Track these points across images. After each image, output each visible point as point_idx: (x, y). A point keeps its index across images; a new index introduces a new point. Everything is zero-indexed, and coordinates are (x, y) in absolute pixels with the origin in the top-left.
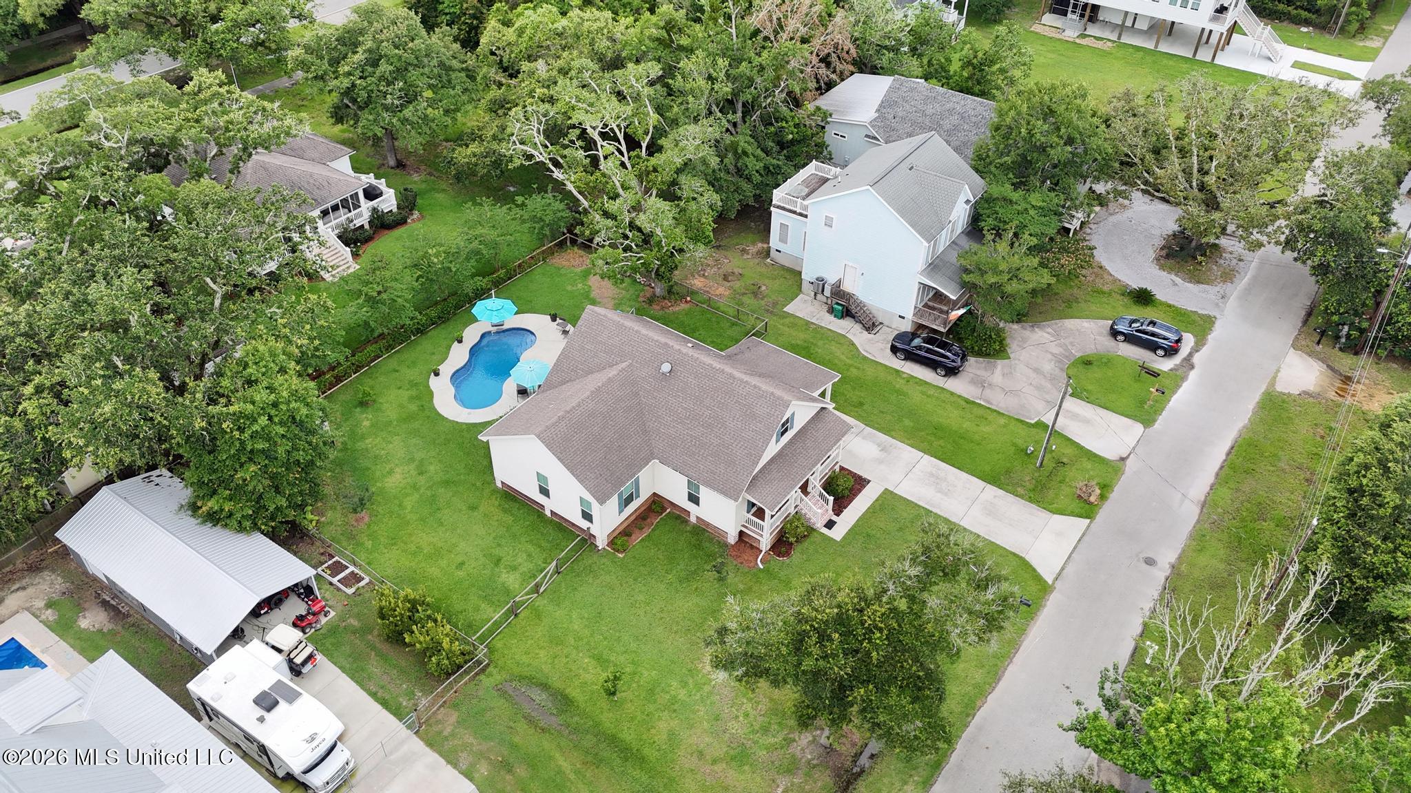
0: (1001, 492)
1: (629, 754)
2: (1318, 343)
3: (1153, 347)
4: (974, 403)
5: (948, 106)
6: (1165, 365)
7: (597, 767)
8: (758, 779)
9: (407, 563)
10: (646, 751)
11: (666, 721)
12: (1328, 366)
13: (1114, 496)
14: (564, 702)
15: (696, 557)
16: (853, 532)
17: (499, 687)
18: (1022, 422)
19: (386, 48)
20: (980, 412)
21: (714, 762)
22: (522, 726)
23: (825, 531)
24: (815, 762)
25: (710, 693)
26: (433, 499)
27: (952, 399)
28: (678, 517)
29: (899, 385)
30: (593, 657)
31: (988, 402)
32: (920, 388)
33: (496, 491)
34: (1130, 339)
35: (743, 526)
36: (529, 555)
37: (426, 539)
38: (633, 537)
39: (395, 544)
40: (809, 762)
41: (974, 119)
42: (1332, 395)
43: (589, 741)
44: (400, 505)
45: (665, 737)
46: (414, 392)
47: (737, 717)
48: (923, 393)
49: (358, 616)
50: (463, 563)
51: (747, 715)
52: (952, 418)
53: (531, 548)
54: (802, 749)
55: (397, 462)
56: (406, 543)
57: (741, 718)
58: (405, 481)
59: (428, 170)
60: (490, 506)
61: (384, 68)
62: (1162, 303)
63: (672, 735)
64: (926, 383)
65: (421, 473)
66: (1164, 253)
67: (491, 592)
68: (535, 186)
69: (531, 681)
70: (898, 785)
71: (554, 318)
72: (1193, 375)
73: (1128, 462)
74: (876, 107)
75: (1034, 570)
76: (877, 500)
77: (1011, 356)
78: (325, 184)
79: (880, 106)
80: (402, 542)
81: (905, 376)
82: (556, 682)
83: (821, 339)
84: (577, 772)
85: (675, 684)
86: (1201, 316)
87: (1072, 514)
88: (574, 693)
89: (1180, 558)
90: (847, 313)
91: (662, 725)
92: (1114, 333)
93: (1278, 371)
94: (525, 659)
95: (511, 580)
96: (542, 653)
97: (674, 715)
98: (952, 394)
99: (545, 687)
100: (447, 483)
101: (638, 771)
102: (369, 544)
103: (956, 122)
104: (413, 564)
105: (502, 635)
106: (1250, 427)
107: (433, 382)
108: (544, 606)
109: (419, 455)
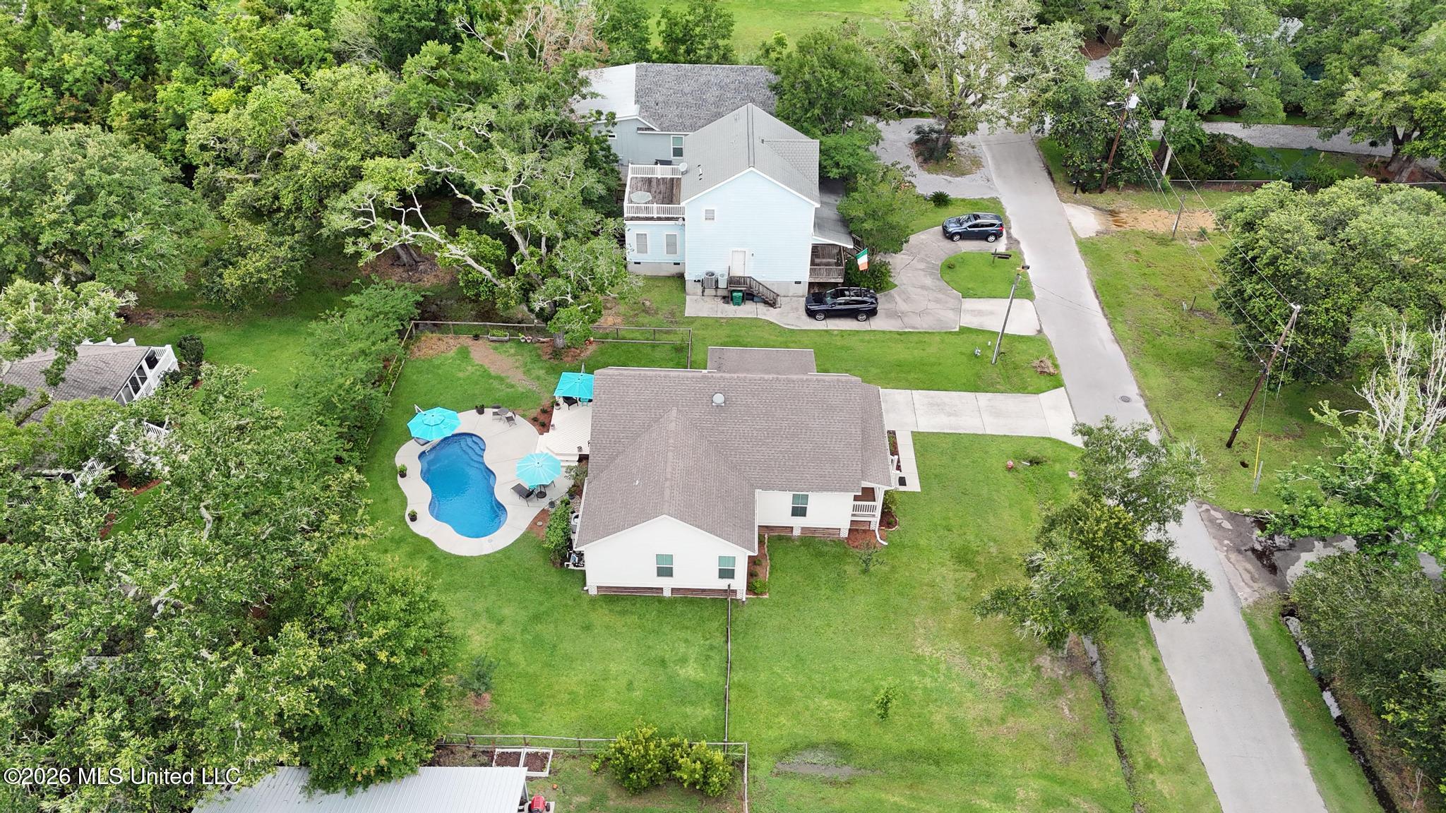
0: (989, 395)
1: (937, 758)
2: (1075, 192)
3: (984, 236)
4: (905, 333)
5: (702, 80)
6: (1001, 246)
7: (923, 784)
8: (1045, 713)
9: (573, 714)
10: (947, 746)
11: (937, 711)
12: (1094, 207)
13: (1059, 362)
14: (842, 749)
15: (828, 564)
16: (923, 477)
17: (775, 770)
18: (950, 333)
19: (93, 176)
20: (915, 338)
21: (1003, 720)
22: (830, 792)
23: (902, 488)
24: (1068, 674)
25: (948, 669)
26: (538, 641)
27: (887, 337)
28: (780, 538)
29: (839, 342)
30: (829, 696)
31: (913, 328)
32: (856, 338)
33: (593, 600)
34: (965, 236)
35: (853, 515)
36: (686, 641)
37: (573, 679)
38: (761, 575)
39: (542, 704)
40: (1064, 676)
41: (732, 86)
42: (1114, 228)
43: (895, 768)
44: (511, 664)
45: (948, 725)
46: (405, 548)
47: (985, 675)
48: (862, 341)
49: (578, 791)
50: (630, 683)
51: (991, 669)
52: (900, 352)
53: (683, 635)
54: (1052, 670)
55: (462, 625)
56: (553, 696)
57: (989, 674)
58: (490, 640)
59: (164, 312)
60: (601, 617)
61: (105, 201)
62: (957, 200)
63: (952, 720)
64: (857, 331)
65: (500, 623)
66: (920, 159)
67: (683, 694)
68: (357, 281)
69: (794, 749)
70: (1134, 655)
71: (481, 411)
72: (1023, 246)
73: (1045, 331)
74: (633, 99)
75: (1065, 443)
76: (914, 444)
77: (896, 283)
78: (101, 365)
79: (637, 96)
80: (548, 697)
81: (836, 333)
82: (818, 736)
83: (741, 329)
84: (913, 798)
85: (915, 678)
86: (988, 200)
87: (1049, 389)
88: (843, 736)
89: (1139, 388)
90: (749, 296)
91: (937, 717)
92: (950, 236)
93: (1070, 223)
94: (772, 734)
95: (691, 671)
96: (783, 720)
97: (939, 703)
98: (884, 332)
99: (813, 746)
100: (537, 618)
101: (955, 766)
102: (514, 718)
103: (718, 93)
104: (582, 712)
105: (731, 725)
106: (1091, 274)
107: (416, 527)
108: (743, 677)
109: (479, 607)
